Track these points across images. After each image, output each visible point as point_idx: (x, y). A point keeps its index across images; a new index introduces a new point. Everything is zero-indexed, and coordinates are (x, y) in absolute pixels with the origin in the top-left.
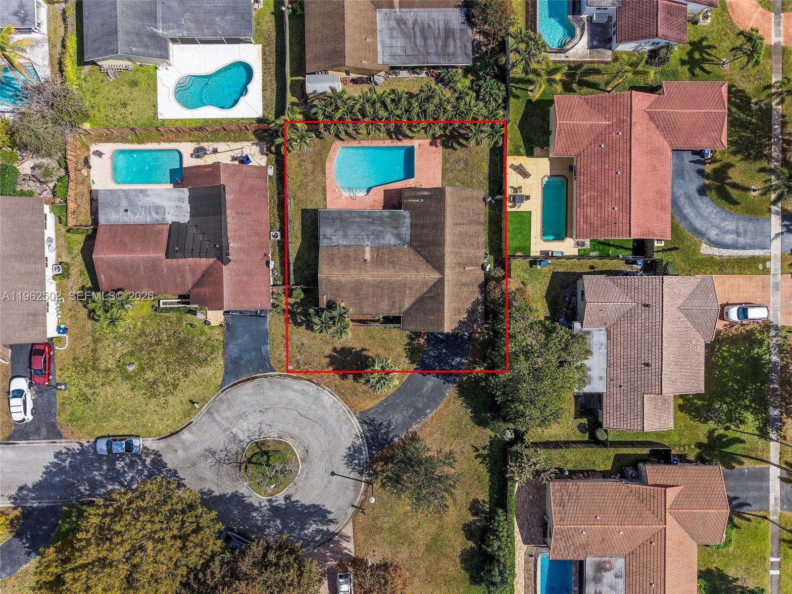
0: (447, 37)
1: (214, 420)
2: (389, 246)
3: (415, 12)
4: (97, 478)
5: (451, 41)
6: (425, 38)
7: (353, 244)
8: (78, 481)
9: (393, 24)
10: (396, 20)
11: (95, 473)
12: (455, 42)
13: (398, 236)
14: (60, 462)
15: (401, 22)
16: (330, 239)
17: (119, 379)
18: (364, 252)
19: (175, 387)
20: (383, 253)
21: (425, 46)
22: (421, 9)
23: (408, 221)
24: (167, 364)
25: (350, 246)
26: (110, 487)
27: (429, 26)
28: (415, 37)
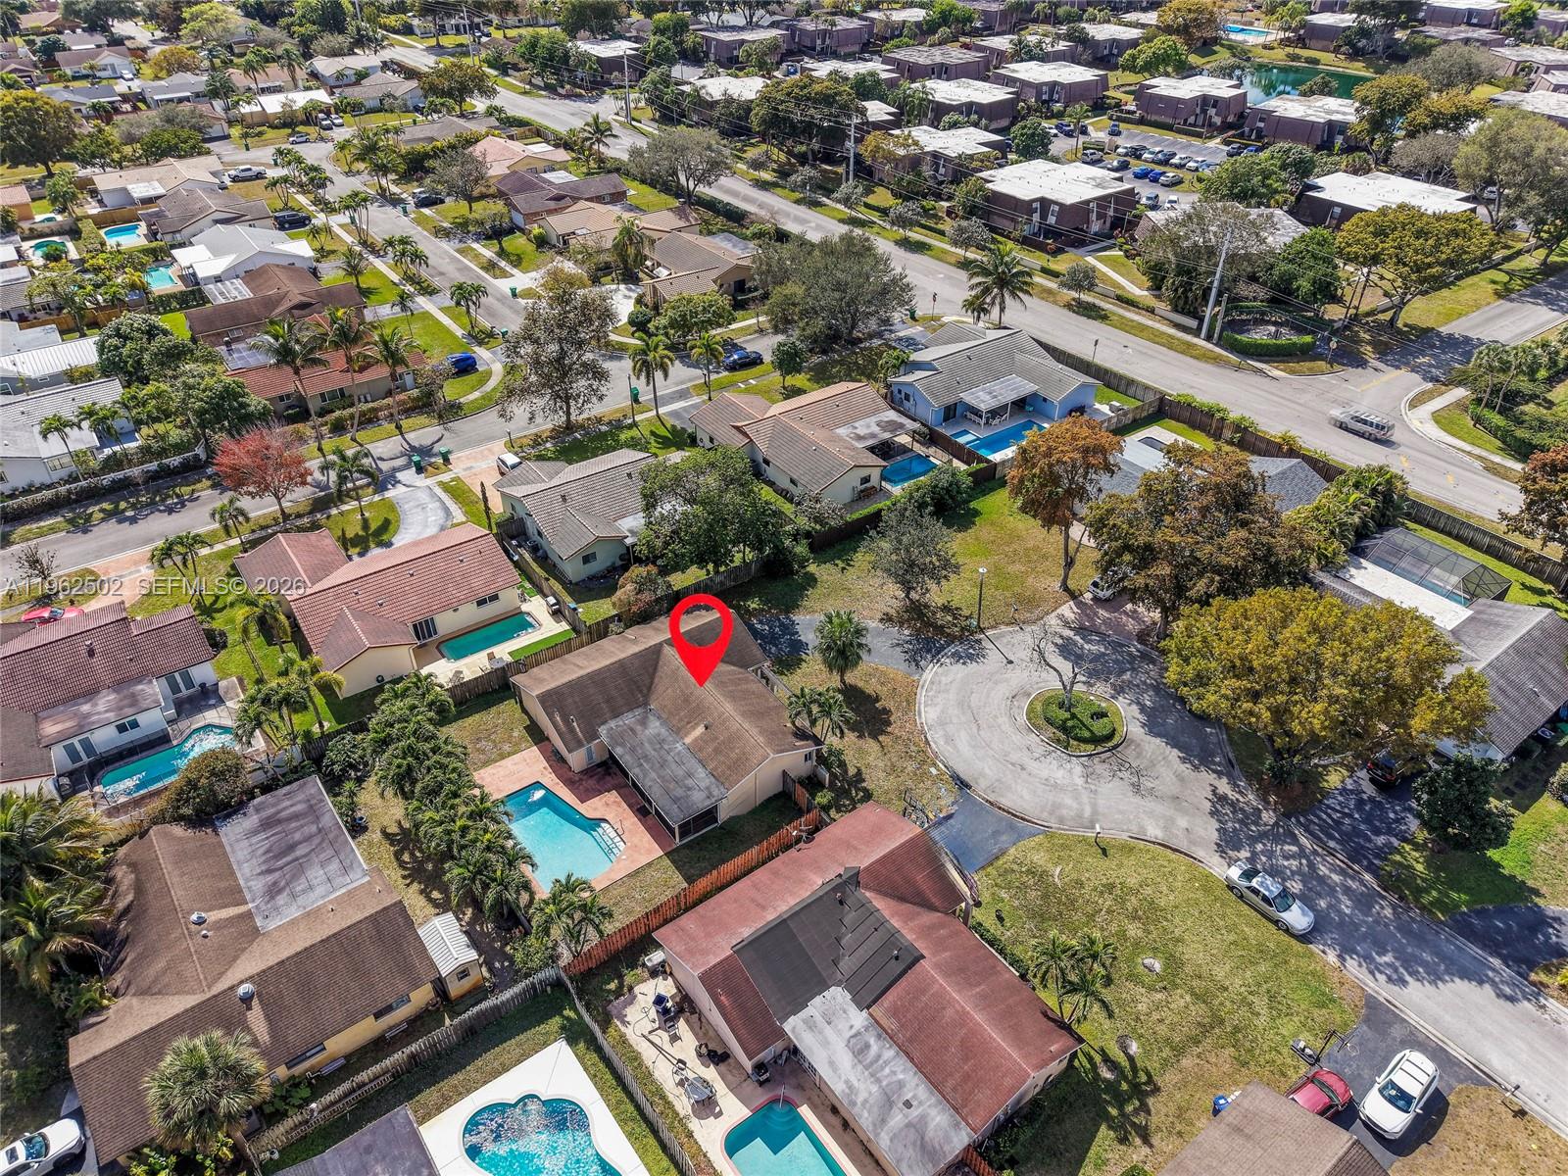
0: (279, 822)
1: (1095, 812)
2: (664, 723)
3: (247, 880)
4: (1348, 903)
5: (284, 814)
6: (292, 847)
7: (693, 761)
8: (1386, 925)
9: (281, 899)
10: (272, 898)
11: (1347, 911)
12: (285, 809)
13: (643, 722)
14: (1401, 970)
15: (273, 891)
16: (708, 788)
17: (1188, 969)
18: (696, 740)
19: (1110, 887)
20: (681, 720)
21: (308, 839)
22: (239, 875)
23: (612, 724)
24: (1091, 917)
25: (700, 761)
26: (1336, 878)
27: (268, 851)
28: (297, 859)
